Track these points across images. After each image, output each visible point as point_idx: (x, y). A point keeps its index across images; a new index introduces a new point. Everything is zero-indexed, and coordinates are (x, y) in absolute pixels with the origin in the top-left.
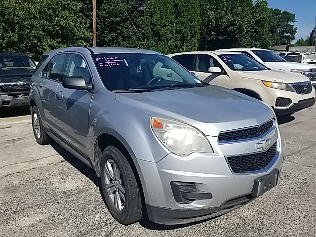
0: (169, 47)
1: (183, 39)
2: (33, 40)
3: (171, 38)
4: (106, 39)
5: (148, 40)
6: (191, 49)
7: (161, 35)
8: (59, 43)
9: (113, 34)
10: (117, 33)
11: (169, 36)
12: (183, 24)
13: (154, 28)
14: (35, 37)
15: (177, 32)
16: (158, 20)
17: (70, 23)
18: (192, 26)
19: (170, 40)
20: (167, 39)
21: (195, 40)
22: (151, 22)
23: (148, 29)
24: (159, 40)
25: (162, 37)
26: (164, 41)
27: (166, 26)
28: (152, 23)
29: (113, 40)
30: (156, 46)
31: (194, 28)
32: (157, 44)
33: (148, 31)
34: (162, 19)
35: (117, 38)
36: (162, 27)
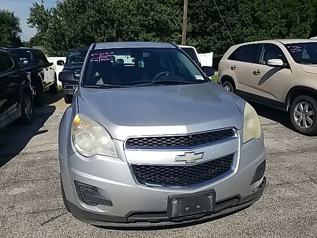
0: (271, 35)
1: (289, 25)
2: (130, 35)
3: (275, 24)
4: (208, 30)
5: (247, 28)
6: (301, 35)
7: (262, 22)
8: (153, 36)
9: (216, 24)
10: (220, 23)
11: (272, 22)
12: (291, 7)
13: (255, 14)
14: (132, 31)
15: (282, 17)
16: (260, 5)
17: (165, 17)
18: (303, 8)
19: (274, 26)
20: (269, 26)
21: (307, 25)
22: (252, 7)
23: (248, 16)
24: (260, 27)
25: (264, 24)
26: (266, 28)
27: (269, 11)
28: (253, 9)
29: (215, 30)
30: (256, 34)
31: (306, 10)
32: (257, 32)
33: (248, 18)
34: (265, 4)
35: (219, 27)
36: (264, 12)
